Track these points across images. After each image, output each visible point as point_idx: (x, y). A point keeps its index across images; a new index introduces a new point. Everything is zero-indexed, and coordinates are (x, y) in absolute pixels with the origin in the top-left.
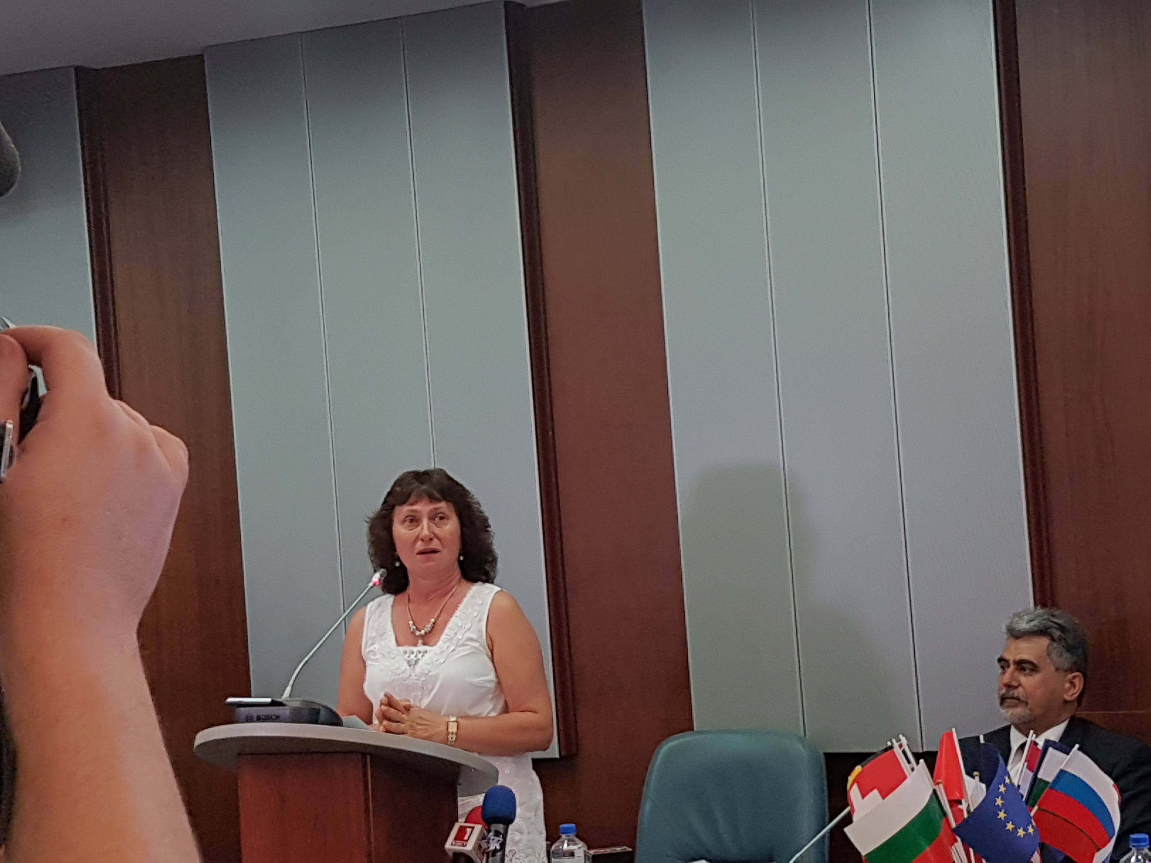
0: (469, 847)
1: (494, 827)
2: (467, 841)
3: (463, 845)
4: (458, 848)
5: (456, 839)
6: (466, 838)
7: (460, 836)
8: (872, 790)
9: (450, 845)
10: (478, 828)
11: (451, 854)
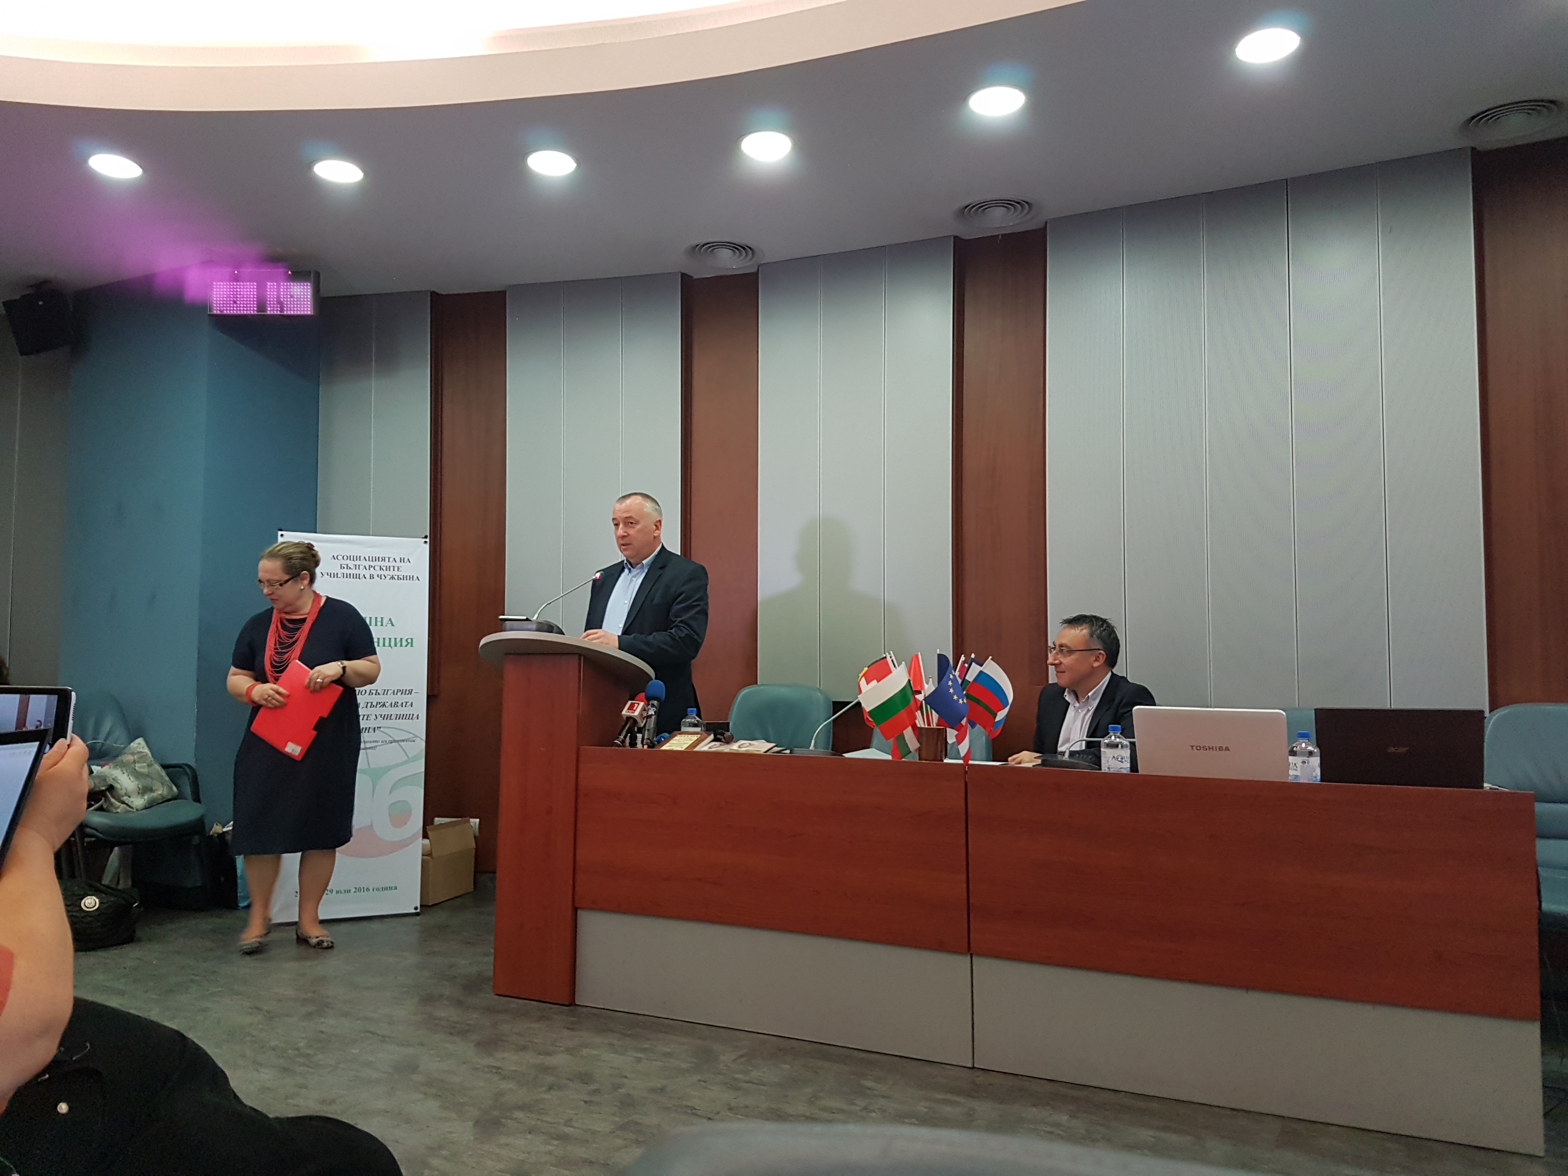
0: (636, 713)
1: (651, 702)
2: (635, 710)
3: (632, 713)
4: (630, 714)
5: (629, 709)
6: (634, 709)
7: (631, 708)
8: (873, 680)
9: (625, 712)
10: (642, 704)
11: (625, 718)
